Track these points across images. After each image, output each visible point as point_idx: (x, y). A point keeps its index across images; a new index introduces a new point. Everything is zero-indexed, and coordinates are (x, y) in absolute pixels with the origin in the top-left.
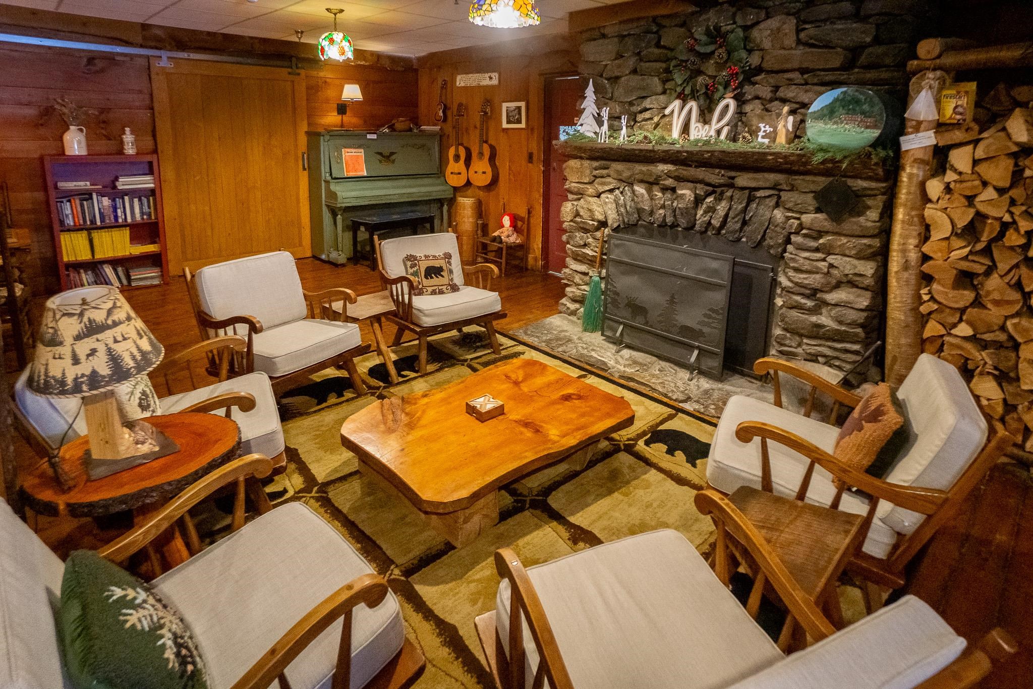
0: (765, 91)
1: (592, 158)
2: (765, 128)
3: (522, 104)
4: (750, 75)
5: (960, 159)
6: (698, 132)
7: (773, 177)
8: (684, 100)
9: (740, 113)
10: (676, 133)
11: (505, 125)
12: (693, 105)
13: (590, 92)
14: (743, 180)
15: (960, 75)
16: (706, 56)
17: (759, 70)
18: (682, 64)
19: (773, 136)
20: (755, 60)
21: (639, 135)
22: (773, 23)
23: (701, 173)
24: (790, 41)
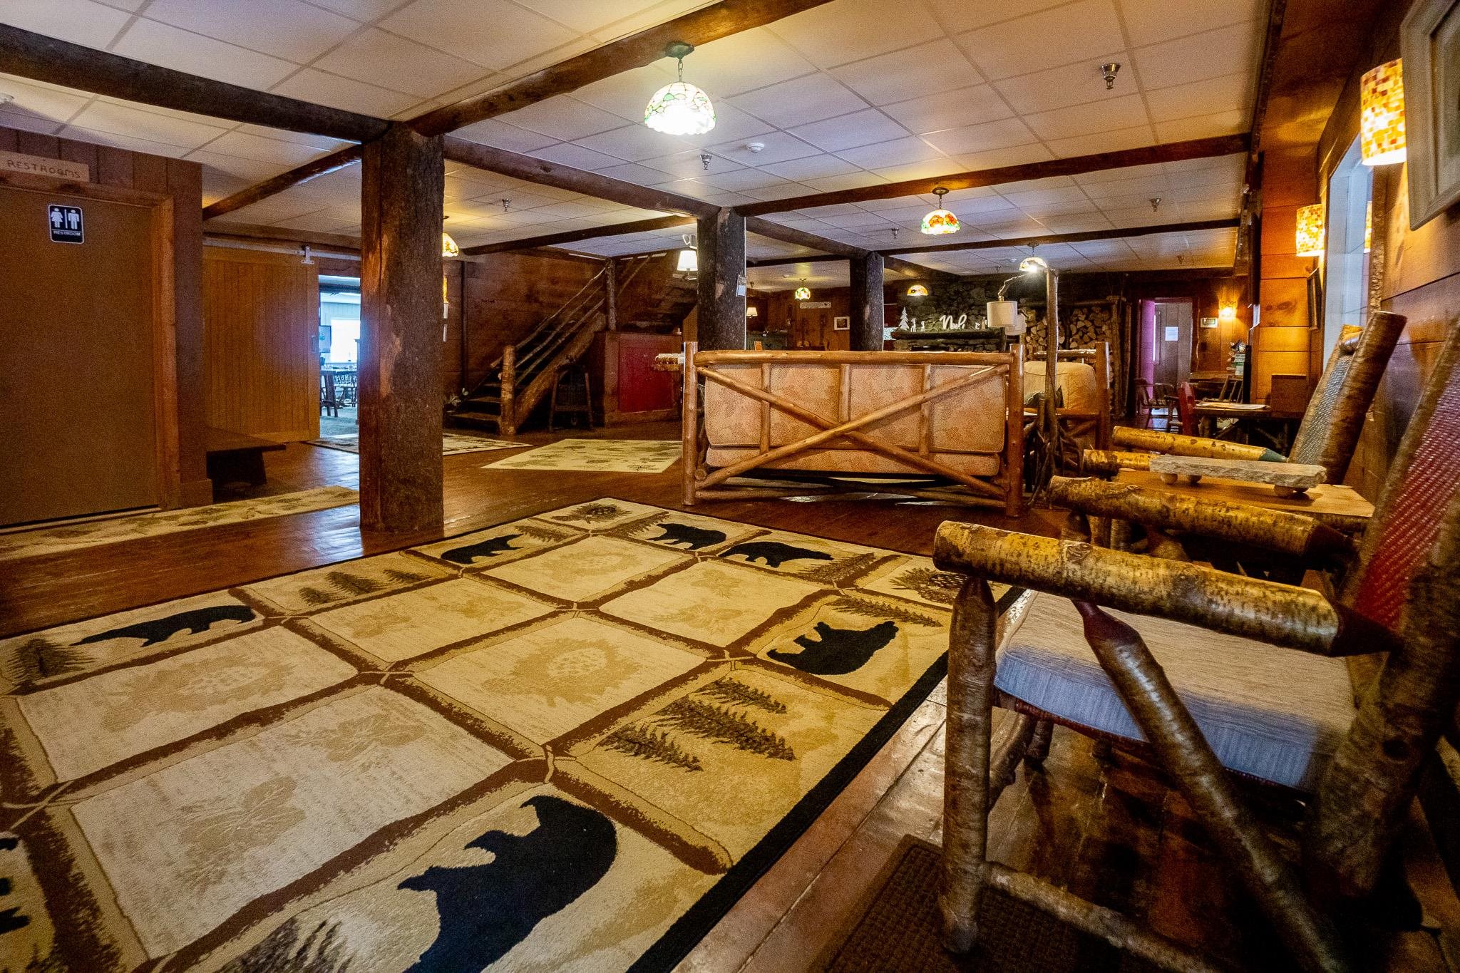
0: (976, 312)
1: (907, 339)
2: (977, 324)
3: (848, 318)
4: (970, 307)
5: (1033, 330)
6: (953, 327)
7: (982, 340)
8: (947, 315)
9: (968, 320)
10: (945, 327)
11: (836, 328)
12: (951, 317)
13: (904, 312)
14: (971, 342)
15: (1032, 308)
16: (953, 300)
17: (973, 305)
18: (945, 303)
19: (980, 327)
20: (971, 301)
21: (931, 328)
22: (977, 290)
23: (955, 341)
24: (983, 295)
